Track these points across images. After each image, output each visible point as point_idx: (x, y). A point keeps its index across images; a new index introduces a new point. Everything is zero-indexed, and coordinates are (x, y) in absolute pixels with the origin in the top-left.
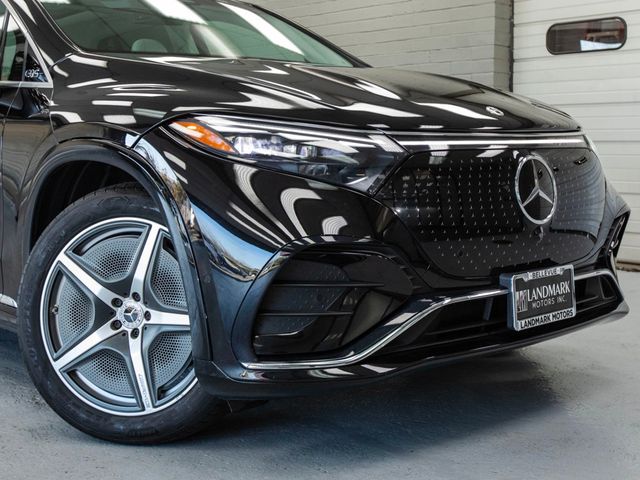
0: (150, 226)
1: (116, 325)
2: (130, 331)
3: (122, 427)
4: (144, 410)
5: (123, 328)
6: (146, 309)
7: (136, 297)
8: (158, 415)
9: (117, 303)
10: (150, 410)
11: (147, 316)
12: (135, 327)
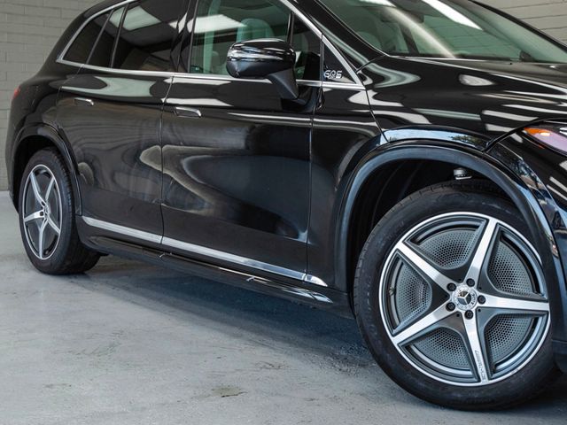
0: (488, 220)
1: (450, 307)
2: (463, 313)
3: (459, 395)
4: (479, 381)
5: (457, 309)
6: (479, 294)
7: (470, 282)
8: (494, 386)
9: (451, 287)
10: (485, 381)
11: (481, 300)
12: (468, 308)
